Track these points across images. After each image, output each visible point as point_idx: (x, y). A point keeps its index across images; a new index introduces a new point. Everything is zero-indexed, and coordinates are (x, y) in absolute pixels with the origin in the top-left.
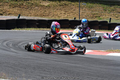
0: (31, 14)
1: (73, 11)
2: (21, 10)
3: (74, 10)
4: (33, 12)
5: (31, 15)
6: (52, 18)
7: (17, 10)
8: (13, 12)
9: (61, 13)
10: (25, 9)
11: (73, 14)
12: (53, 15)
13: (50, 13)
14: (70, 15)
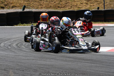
0: (42, 6)
2: (28, 1)
7: (23, 1)
8: (18, 4)
9: (82, 4)
11: (98, 4)
12: (71, 6)
13: (67, 3)
14: (93, 6)
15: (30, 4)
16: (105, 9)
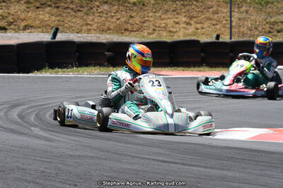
0: (89, 27)
1: (212, 16)
2: (60, 15)
3: (216, 13)
4: (94, 20)
5: (90, 30)
6: (151, 36)
7: (47, 15)
8: (38, 22)
9: (178, 23)
10: (72, 13)
11: (214, 25)
12: (154, 27)
13: (144, 22)
14: (203, 28)
15: (63, 21)
16: (233, 40)
